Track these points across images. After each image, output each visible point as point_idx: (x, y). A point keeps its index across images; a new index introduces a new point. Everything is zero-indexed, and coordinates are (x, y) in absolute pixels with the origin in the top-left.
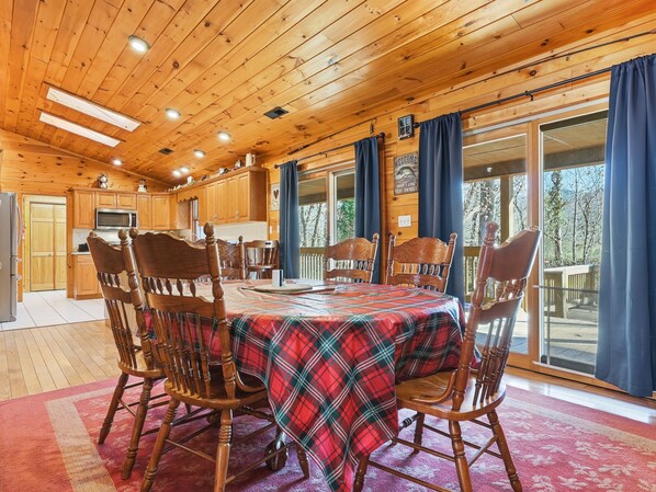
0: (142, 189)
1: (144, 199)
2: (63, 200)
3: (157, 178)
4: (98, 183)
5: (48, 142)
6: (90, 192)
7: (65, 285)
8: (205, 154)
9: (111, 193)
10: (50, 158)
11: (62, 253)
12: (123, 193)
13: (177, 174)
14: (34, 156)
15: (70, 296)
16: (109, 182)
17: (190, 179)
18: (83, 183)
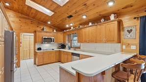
0: (55, 31)
1: (55, 34)
2: (33, 34)
3: (59, 28)
4: (43, 29)
5: (28, 16)
6: (41, 32)
7: (33, 57)
8: (86, 16)
9: (47, 32)
10: (29, 21)
11: (32, 49)
12: (50, 32)
13: (67, 26)
14: (24, 20)
15: (35, 64)
16: (46, 29)
17: (72, 28)
18: (39, 29)
